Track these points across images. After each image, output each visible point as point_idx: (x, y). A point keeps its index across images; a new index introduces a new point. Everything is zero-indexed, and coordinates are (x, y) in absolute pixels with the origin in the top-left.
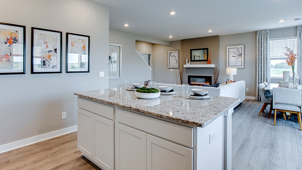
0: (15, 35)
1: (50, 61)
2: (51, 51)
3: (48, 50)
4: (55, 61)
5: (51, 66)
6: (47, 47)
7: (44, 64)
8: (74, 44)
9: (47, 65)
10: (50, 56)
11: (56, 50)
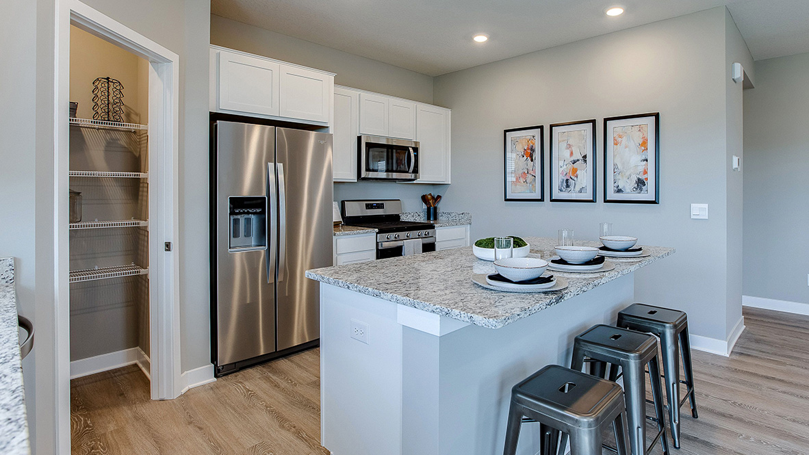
0: (532, 143)
1: (575, 179)
2: (578, 160)
3: (572, 159)
4: (584, 178)
5: (578, 189)
6: (572, 154)
7: (568, 186)
8: (619, 139)
9: (572, 187)
10: (575, 171)
11: (585, 157)
